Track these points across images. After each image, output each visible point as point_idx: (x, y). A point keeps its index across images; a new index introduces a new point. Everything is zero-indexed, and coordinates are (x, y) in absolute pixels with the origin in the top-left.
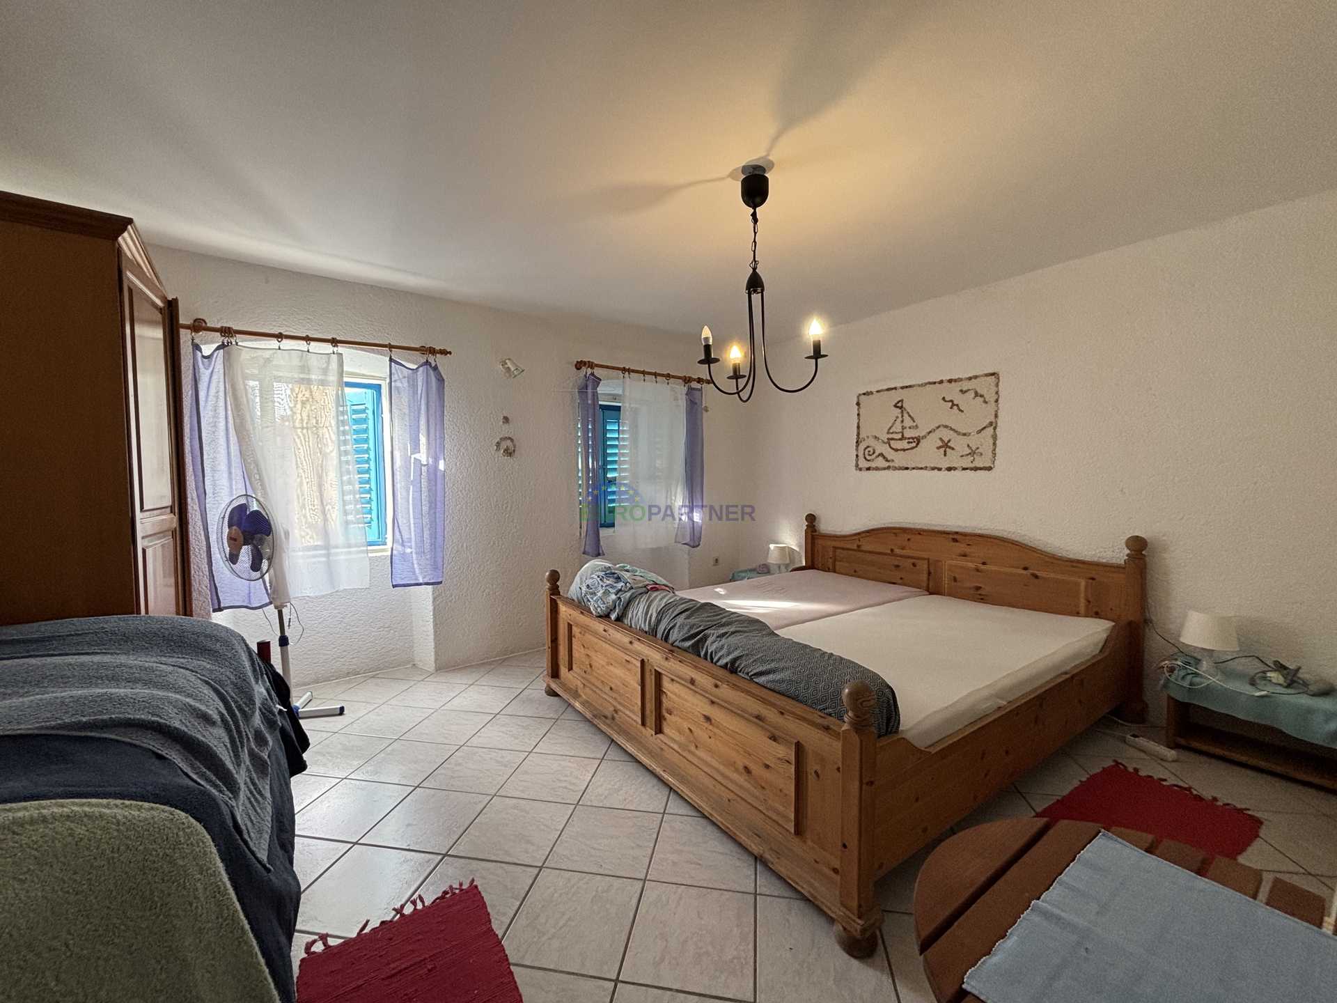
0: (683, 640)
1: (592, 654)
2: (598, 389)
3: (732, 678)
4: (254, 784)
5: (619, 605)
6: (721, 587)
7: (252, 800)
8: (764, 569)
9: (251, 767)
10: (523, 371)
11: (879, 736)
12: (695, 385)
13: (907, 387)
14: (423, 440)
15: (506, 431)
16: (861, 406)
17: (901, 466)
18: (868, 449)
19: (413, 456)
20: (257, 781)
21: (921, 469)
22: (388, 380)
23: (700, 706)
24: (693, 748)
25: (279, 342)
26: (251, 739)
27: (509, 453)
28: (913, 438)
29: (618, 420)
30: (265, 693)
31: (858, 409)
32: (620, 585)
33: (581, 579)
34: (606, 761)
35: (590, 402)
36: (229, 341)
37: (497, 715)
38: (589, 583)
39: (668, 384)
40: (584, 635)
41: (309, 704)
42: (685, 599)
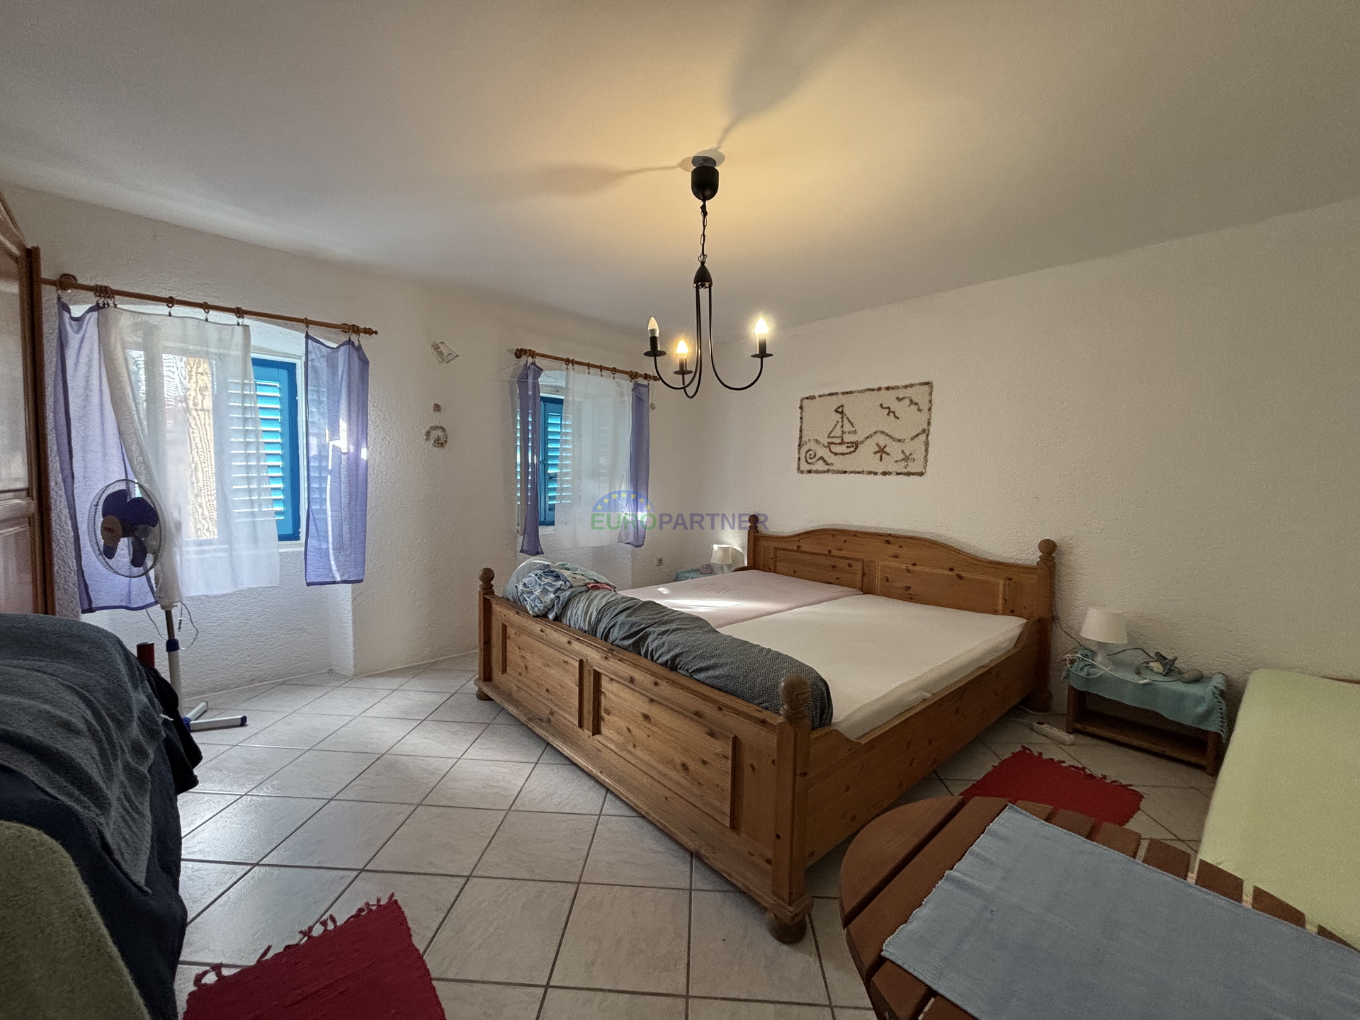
0: (625, 638)
1: (527, 655)
2: (539, 380)
3: (672, 675)
5: (558, 604)
6: (664, 587)
7: (127, 817)
8: (708, 569)
10: (458, 356)
11: (813, 729)
12: (641, 381)
13: (847, 393)
14: (343, 425)
15: (437, 419)
16: (804, 409)
17: (840, 470)
18: (810, 452)
19: (331, 443)
20: (133, 798)
21: (859, 472)
22: (303, 359)
23: (641, 705)
24: (630, 748)
25: (169, 307)
26: (127, 752)
27: (440, 443)
28: (852, 443)
29: (560, 414)
30: (145, 700)
31: (801, 413)
32: (559, 583)
33: (517, 577)
34: (540, 765)
35: (530, 393)
36: (106, 302)
37: (423, 721)
38: (526, 582)
39: (614, 378)
40: (519, 636)
41: (204, 716)
42: (628, 597)
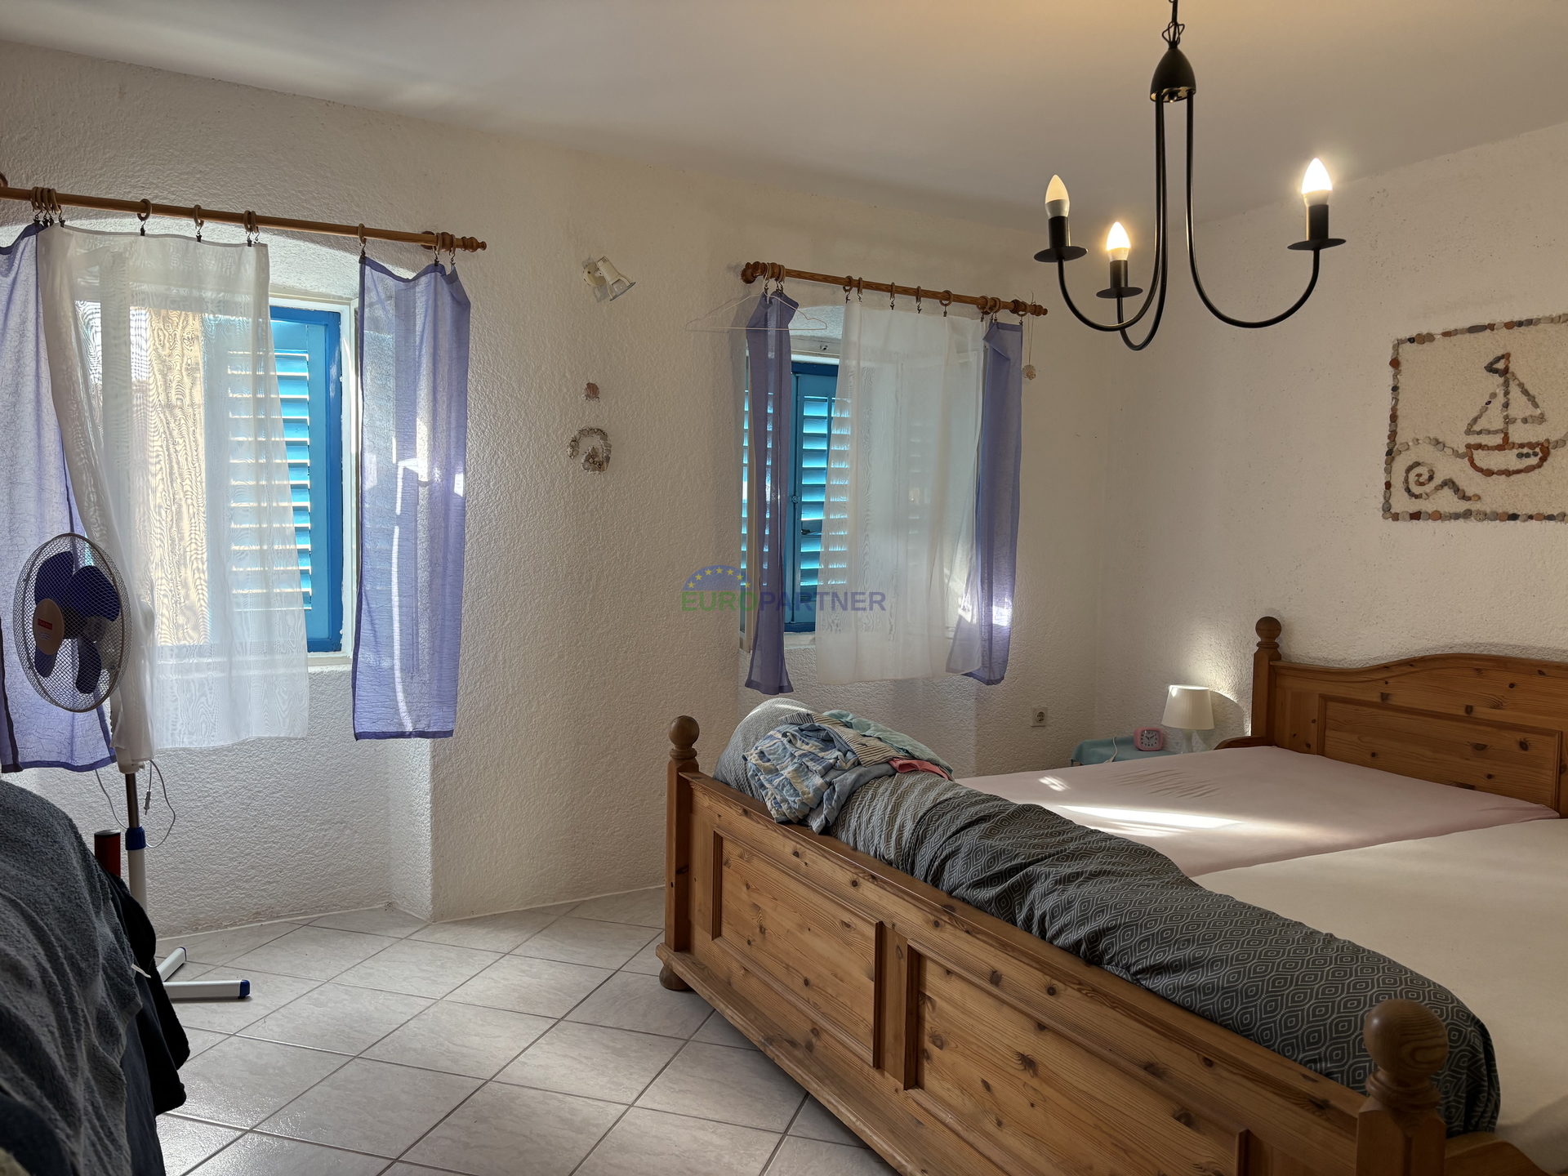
0: (979, 884)
1: (765, 902)
2: (790, 326)
3: (1090, 975)
4: (100, 1117)
5: (830, 798)
6: (1054, 776)
8: (1153, 741)
9: (93, 1083)
10: (632, 284)
11: (1450, 1134)
12: (1005, 317)
13: (1520, 324)
14: (422, 430)
15: (594, 413)
16: (1403, 367)
17: (1500, 511)
18: (1417, 470)
19: (402, 464)
20: (104, 1112)
21: (1550, 518)
22: (356, 303)
23: (1012, 1034)
24: (990, 1126)
25: (142, 219)
26: (92, 1029)
27: (597, 462)
28: (1531, 445)
29: (829, 397)
30: (111, 936)
31: (1395, 376)
32: (832, 755)
33: (745, 739)
34: (792, 1139)
35: (771, 355)
36: (48, 218)
37: (559, 1020)
38: (764, 749)
39: (945, 313)
40: (748, 861)
41: (181, 973)
42: (979, 794)
